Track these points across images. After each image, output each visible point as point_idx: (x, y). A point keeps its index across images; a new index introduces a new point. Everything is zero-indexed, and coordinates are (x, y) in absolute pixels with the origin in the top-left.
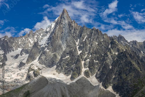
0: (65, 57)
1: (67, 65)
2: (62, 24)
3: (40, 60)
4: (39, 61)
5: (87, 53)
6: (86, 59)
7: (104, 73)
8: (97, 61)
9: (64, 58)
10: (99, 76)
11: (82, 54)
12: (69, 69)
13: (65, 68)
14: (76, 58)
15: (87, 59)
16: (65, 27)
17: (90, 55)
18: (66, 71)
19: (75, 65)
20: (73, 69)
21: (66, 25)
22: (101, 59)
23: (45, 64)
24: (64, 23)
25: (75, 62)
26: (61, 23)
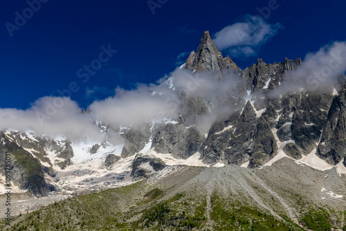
0: (222, 129)
1: (231, 143)
2: (203, 62)
3: (158, 144)
4: (154, 148)
5: (280, 113)
6: (281, 122)
7: (341, 142)
8: (312, 124)
9: (218, 131)
10: (329, 150)
11: (267, 115)
12: (237, 153)
13: (227, 152)
14: (253, 126)
15: (283, 123)
16: (212, 68)
17: (289, 114)
18: (231, 157)
19: (252, 140)
20: (248, 150)
21: (213, 64)
22: (319, 119)
23: (170, 153)
24: (208, 61)
25: (253, 134)
26: (201, 61)
